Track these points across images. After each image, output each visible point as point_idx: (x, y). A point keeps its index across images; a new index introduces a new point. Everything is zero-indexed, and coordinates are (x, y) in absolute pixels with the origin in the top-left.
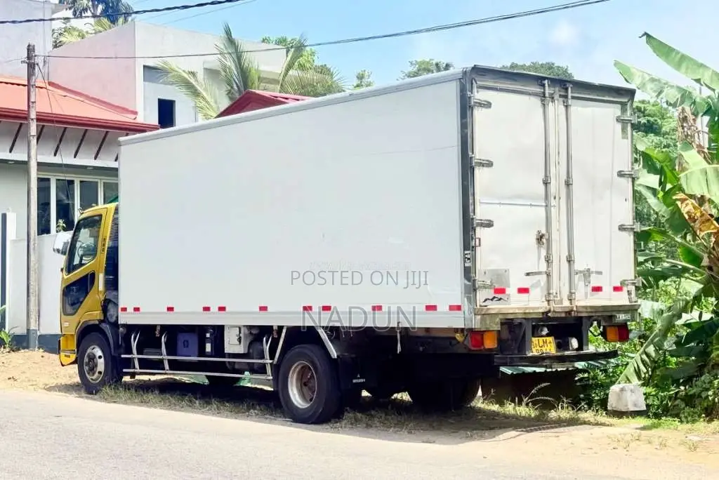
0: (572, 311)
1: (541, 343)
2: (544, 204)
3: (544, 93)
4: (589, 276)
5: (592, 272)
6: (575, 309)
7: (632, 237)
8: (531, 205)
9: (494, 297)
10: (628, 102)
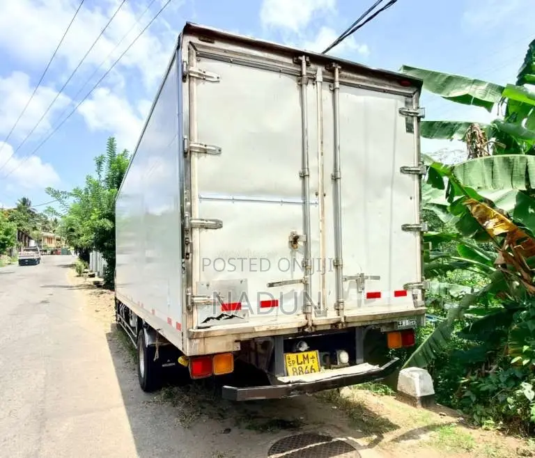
0: (339, 322)
1: (301, 359)
2: (302, 201)
3: (301, 72)
4: (363, 281)
5: (367, 278)
6: (343, 320)
7: (418, 238)
8: (282, 202)
9: (222, 315)
10: (414, 94)
